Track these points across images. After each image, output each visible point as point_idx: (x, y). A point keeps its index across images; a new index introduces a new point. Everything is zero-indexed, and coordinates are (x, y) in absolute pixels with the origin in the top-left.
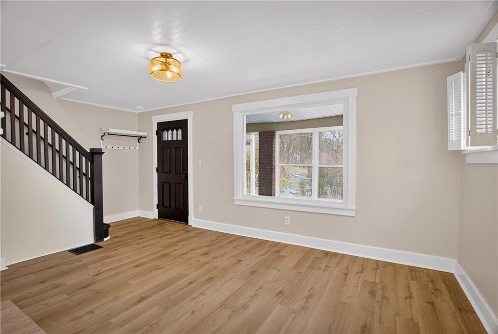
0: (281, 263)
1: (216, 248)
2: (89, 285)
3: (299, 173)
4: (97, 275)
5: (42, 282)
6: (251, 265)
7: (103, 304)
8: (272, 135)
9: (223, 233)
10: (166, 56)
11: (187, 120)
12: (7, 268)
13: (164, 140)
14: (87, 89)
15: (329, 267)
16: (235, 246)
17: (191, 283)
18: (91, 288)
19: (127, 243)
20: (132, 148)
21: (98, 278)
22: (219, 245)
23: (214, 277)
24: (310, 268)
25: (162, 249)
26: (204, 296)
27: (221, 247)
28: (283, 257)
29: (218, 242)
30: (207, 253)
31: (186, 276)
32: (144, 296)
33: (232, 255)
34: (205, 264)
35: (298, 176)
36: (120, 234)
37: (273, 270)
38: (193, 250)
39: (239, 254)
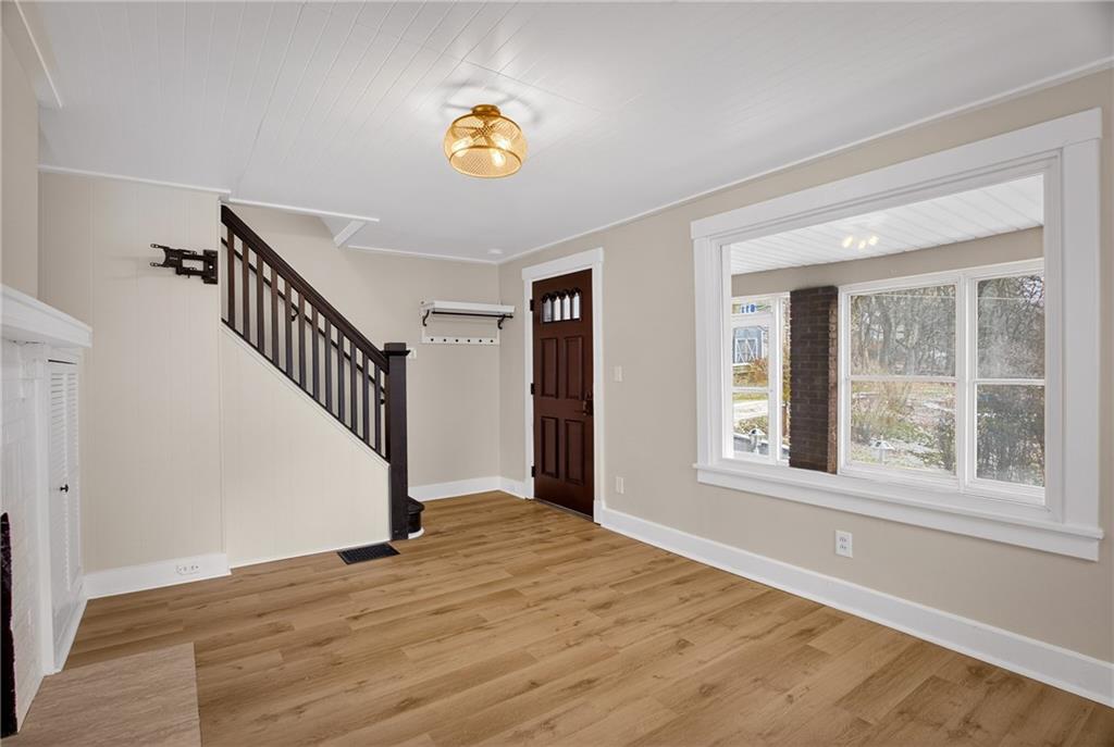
0: (806, 673)
1: (638, 593)
2: (329, 640)
3: (940, 400)
4: (356, 618)
5: (260, 616)
6: (710, 664)
7: (328, 697)
8: (829, 295)
9: (670, 553)
10: (487, 112)
11: (591, 270)
12: (230, 573)
13: (546, 320)
14: (377, 220)
15: (979, 727)
16: (686, 594)
17: (534, 685)
18: (328, 648)
19: (443, 552)
20: (486, 341)
21: (355, 626)
22: (646, 587)
23: (597, 679)
24: (901, 713)
25: (510, 575)
26: (550, 733)
27: (649, 593)
28: (821, 654)
29: (648, 576)
30: (606, 605)
31: (532, 660)
32: (415, 695)
33: (668, 621)
34: (589, 635)
35: (937, 406)
36: (445, 527)
37: (775, 693)
38: (577, 590)
39: (691, 621)
